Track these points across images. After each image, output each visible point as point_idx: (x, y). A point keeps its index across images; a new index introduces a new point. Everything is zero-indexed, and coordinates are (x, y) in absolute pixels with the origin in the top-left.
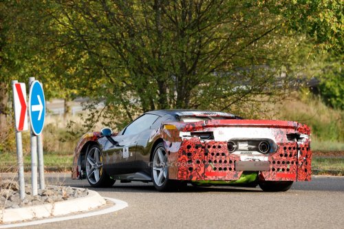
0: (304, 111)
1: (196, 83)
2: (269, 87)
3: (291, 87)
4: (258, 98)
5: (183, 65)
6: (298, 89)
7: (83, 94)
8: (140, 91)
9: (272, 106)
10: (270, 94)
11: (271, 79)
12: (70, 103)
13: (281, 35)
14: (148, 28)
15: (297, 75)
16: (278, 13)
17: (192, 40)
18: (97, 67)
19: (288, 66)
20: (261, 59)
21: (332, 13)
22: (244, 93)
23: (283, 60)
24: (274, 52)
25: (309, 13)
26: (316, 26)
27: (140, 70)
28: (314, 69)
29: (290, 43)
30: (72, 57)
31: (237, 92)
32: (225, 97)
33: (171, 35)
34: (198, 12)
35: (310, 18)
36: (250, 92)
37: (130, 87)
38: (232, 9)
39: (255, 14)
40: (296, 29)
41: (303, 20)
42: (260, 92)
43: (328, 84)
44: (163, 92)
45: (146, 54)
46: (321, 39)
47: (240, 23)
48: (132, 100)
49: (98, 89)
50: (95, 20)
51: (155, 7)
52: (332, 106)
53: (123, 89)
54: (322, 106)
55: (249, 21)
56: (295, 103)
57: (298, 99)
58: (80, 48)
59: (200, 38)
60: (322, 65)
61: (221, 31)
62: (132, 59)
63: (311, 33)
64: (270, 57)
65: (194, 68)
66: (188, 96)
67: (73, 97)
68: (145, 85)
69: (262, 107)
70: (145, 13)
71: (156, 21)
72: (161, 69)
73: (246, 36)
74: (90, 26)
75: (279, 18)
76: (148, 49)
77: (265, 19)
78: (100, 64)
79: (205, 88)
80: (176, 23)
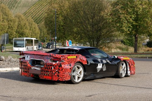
0: (120, 46)
1: (100, 41)
2: (113, 41)
3: (118, 41)
4: (111, 43)
5: (97, 37)
6: (119, 41)
7: (79, 43)
8: (89, 42)
9: (114, 45)
10: (113, 43)
11: (114, 40)
12: (76, 44)
13: (115, 32)
14: (91, 30)
15: (119, 39)
16: (115, 27)
17: (99, 33)
18: (81, 38)
19: (117, 37)
20: (112, 36)
21: (125, 28)
22: (109, 42)
23: (116, 36)
24: (114, 35)
25: (121, 28)
26: (122, 30)
27: (89, 38)
28: (122, 38)
29: (117, 33)
30: (77, 36)
31: (108, 42)
32: (105, 43)
33: (95, 32)
34: (100, 27)
35: (121, 29)
36: (110, 42)
37: (88, 42)
38: (107, 27)
39: (111, 28)
40: (118, 30)
41: (120, 29)
42: (112, 42)
43: (124, 41)
44: (94, 42)
45: (91, 35)
46: (123, 32)
47: (108, 30)
48: (88, 44)
49: (82, 42)
50: (81, 29)
51: (92, 27)
52: (125, 45)
53: (86, 42)
54: (123, 45)
55: (110, 29)
56: (118, 44)
57: (119, 43)
58: (78, 34)
59: (101, 32)
60: (123, 37)
61: (104, 31)
62: (88, 36)
63: (121, 31)
64: (114, 36)
65: (99, 38)
66: (98, 43)
67: (77, 43)
68: (90, 41)
69: (112, 45)
70: (90, 28)
71: (92, 29)
72: (93, 38)
73: (109, 32)
74: (80, 30)
75: (115, 28)
76: (91, 34)
77: (113, 29)
78: (82, 37)
79: (101, 42)
80: (96, 29)
